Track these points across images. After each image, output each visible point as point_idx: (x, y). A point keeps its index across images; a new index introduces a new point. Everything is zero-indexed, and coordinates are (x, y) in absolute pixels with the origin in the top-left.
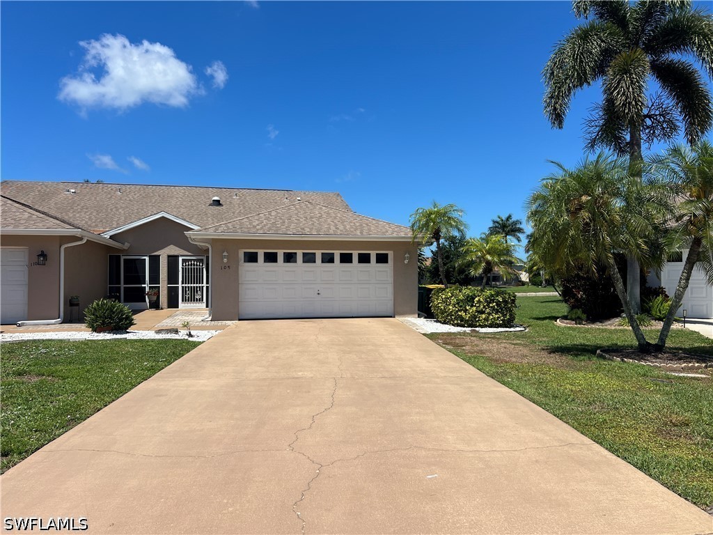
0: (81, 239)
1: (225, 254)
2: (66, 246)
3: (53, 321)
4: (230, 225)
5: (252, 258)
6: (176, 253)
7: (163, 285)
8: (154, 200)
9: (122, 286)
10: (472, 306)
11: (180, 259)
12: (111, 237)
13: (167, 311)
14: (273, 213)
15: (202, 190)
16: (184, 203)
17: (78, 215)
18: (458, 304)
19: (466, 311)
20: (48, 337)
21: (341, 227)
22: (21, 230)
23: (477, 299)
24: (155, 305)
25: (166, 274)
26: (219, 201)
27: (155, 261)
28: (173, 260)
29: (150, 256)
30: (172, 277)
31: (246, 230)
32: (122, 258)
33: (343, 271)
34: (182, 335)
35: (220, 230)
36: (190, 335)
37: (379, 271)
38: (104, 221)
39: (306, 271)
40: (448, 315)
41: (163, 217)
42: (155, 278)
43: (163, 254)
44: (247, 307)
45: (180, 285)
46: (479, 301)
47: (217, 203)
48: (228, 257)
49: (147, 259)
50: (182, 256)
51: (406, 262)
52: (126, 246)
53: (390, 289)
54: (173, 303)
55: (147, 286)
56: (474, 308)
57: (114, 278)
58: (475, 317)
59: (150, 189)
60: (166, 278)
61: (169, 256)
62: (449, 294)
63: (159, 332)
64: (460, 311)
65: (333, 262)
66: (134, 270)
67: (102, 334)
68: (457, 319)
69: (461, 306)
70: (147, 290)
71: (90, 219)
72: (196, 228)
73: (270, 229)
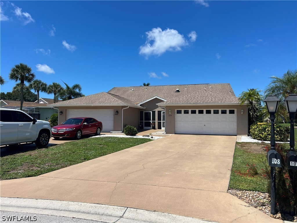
0: (127, 107)
1: (170, 111)
2: (123, 109)
3: (120, 132)
4: (172, 101)
5: (179, 112)
6: (160, 110)
7: (157, 121)
8: (157, 91)
9: (144, 121)
10: (265, 132)
11: (162, 112)
12: (140, 105)
13: (157, 130)
14: (189, 95)
15: (174, 86)
16: (167, 92)
17: (132, 98)
18: (259, 131)
19: (262, 134)
20: (117, 136)
21: (214, 100)
22: (111, 105)
23: (267, 129)
24: (154, 128)
25: (157, 117)
26: (178, 90)
27: (154, 113)
28: (159, 112)
29: (152, 111)
30: (159, 119)
31: (176, 102)
32: (144, 112)
33: (215, 117)
34: (150, 138)
35: (168, 102)
36: (152, 138)
37: (230, 117)
38: (140, 99)
39: (199, 117)
40: (255, 136)
41: (156, 98)
42: (154, 119)
43: (156, 111)
44: (178, 129)
45: (162, 121)
46: (268, 130)
47: (178, 91)
48: (171, 112)
49: (151, 112)
50: (162, 111)
51: (242, 113)
52: (145, 108)
53: (235, 124)
54: (160, 128)
55: (151, 121)
56: (266, 133)
57: (141, 119)
58: (266, 137)
59: (156, 88)
60: (157, 119)
61: (158, 111)
62: (256, 127)
63: (143, 136)
64: (260, 134)
65: (211, 113)
66: (147, 115)
67: (128, 136)
68: (259, 137)
69: (260, 132)
70: (151, 122)
71: (136, 99)
72: (165, 101)
73: (185, 102)
